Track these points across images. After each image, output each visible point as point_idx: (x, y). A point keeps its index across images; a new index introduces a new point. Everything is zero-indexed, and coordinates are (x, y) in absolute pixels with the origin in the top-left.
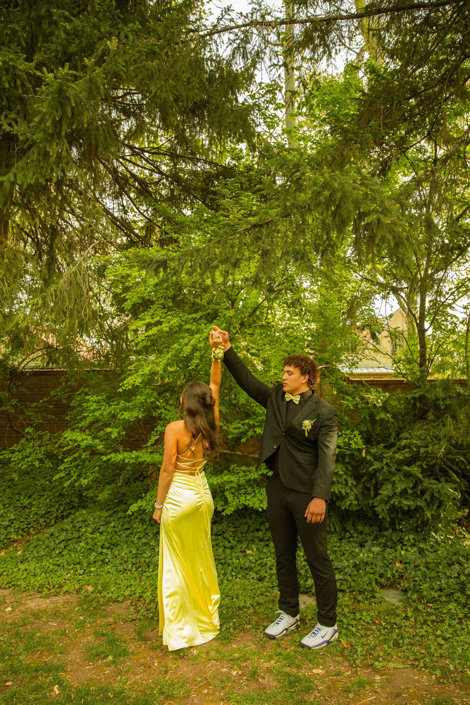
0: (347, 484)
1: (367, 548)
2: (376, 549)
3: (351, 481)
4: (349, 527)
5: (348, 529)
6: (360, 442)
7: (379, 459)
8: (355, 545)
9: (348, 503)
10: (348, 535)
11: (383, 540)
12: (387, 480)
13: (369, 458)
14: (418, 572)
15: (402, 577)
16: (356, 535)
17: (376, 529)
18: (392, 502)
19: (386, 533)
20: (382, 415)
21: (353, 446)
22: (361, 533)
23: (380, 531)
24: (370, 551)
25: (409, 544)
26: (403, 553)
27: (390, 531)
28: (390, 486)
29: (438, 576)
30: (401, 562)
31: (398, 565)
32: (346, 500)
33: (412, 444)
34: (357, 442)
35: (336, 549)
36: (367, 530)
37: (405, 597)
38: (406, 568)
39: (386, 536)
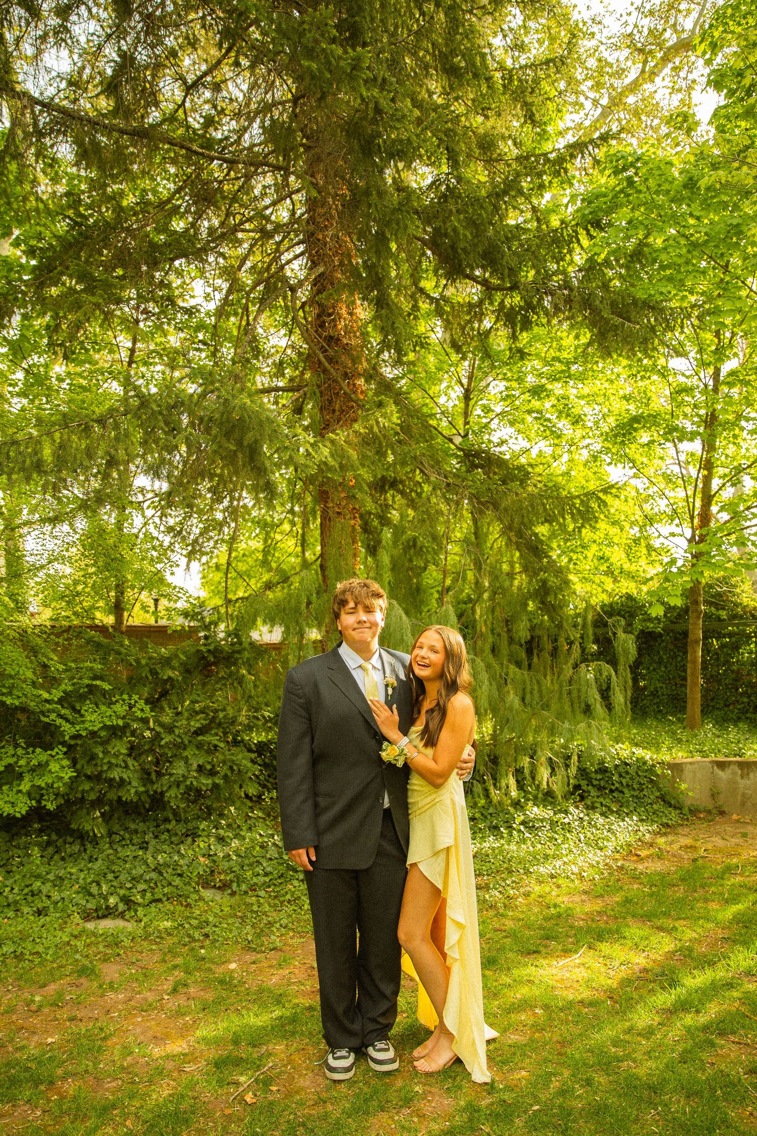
0: (127, 767)
1: (151, 849)
2: (165, 847)
3: (130, 762)
4: (116, 828)
5: (115, 830)
6: (147, 708)
7: (170, 729)
8: (133, 848)
9: (133, 791)
10: (118, 838)
11: (165, 836)
12: (176, 755)
13: (158, 729)
14: (231, 863)
15: (212, 872)
16: (127, 836)
17: (152, 824)
18: (188, 783)
19: (170, 827)
20: (170, 673)
21: (139, 714)
22: (136, 832)
23: (158, 826)
24: (158, 851)
25: (205, 833)
26: (202, 845)
27: (174, 823)
28: (182, 763)
29: (258, 862)
30: (204, 856)
31: (202, 859)
32: (129, 787)
33: (208, 707)
34: (142, 709)
35: (111, 857)
36: (141, 827)
37: (229, 891)
38: (215, 862)
39: (168, 831)
